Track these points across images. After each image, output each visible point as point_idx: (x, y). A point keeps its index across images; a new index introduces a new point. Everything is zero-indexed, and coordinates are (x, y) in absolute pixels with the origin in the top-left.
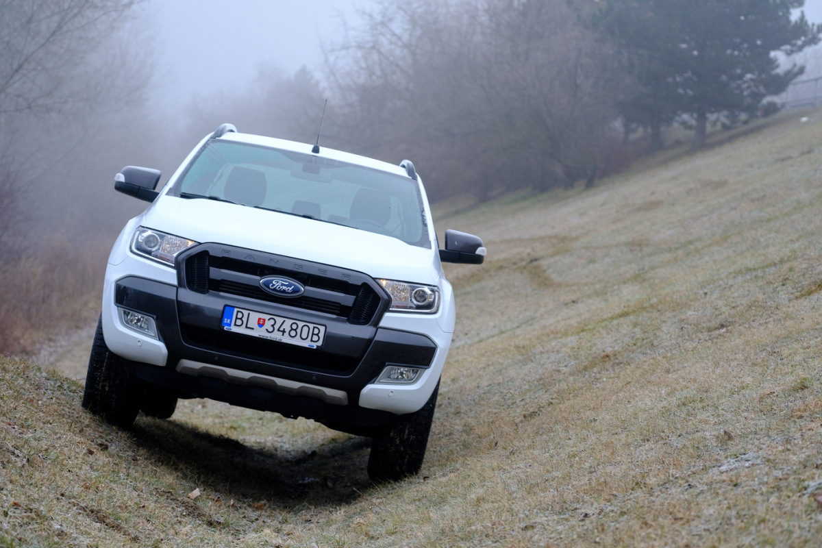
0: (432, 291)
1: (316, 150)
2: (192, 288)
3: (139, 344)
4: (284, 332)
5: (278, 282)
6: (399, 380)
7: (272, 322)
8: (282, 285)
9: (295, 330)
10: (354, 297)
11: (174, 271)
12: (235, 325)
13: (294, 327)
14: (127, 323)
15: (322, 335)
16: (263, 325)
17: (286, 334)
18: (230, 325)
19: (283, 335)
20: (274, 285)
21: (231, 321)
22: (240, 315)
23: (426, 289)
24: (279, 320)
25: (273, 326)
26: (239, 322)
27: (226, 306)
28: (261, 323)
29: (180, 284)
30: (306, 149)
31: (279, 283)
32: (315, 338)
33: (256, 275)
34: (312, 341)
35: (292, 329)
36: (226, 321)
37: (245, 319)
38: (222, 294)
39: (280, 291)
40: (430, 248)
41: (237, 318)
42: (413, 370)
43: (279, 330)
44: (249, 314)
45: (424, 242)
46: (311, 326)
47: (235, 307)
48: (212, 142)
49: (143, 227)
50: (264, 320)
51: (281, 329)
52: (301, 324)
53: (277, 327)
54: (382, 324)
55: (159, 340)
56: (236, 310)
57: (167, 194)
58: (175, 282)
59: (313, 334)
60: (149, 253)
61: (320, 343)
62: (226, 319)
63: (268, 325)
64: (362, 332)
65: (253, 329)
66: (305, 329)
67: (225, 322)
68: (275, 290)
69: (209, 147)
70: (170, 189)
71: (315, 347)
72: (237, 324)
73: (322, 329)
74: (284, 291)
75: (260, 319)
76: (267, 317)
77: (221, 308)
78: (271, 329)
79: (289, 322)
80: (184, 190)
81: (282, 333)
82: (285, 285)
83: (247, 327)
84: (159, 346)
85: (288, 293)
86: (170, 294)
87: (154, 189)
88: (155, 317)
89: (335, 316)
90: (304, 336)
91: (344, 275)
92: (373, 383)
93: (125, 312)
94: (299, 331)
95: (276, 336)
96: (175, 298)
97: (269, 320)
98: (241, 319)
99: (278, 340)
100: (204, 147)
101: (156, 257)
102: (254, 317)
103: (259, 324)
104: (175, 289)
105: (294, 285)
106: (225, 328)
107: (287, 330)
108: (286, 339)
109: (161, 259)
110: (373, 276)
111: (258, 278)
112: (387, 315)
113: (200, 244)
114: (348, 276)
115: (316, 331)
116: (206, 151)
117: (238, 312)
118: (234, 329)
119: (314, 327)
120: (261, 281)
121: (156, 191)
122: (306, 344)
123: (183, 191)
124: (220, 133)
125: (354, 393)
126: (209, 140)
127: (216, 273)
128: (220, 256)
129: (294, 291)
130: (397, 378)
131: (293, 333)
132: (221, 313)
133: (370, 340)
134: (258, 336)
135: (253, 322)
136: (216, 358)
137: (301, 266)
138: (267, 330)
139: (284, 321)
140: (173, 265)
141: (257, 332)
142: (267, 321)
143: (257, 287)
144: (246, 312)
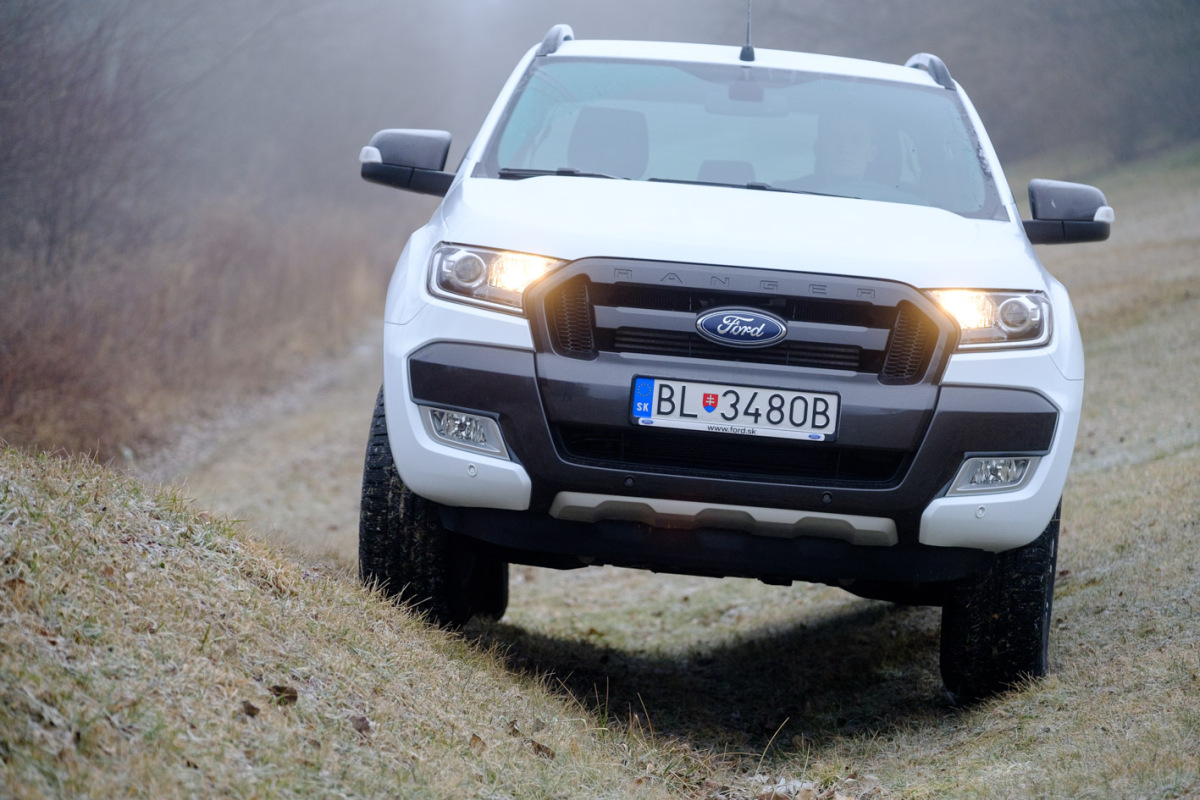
0: (1035, 301)
1: (747, 55)
2: (563, 352)
3: (472, 472)
4: (757, 415)
5: (732, 320)
6: (993, 483)
7: (732, 399)
8: (742, 323)
9: (779, 409)
10: (887, 331)
11: (525, 323)
12: (659, 412)
13: (776, 403)
14: (440, 434)
15: (832, 413)
16: (714, 406)
17: (763, 419)
18: (648, 414)
19: (756, 421)
20: (725, 326)
21: (650, 407)
22: (666, 393)
23: (1023, 299)
24: (745, 394)
25: (734, 406)
26: (666, 407)
27: (636, 378)
28: (710, 404)
29: (540, 347)
30: (729, 55)
31: (734, 321)
32: (820, 420)
33: (685, 309)
34: (814, 426)
35: (773, 408)
36: (640, 406)
37: (677, 400)
38: (624, 355)
39: (739, 337)
40: (1007, 219)
41: (661, 399)
42: (1017, 462)
43: (746, 413)
44: (684, 388)
45: (994, 211)
46: (810, 398)
47: (653, 378)
48: (543, 63)
49: (448, 243)
50: (715, 397)
51: (752, 411)
52: (788, 396)
53: (741, 407)
54: (947, 378)
55: (512, 460)
56: (657, 383)
57: (475, 174)
58: (529, 344)
59: (815, 413)
60: (467, 292)
61: (831, 430)
62: (639, 404)
63: (724, 405)
64: (911, 398)
65: (695, 416)
66: (799, 405)
67: (640, 409)
68: (728, 335)
69: (536, 73)
70: (477, 165)
71: (822, 439)
72: (662, 410)
73: (832, 400)
74: (747, 336)
75: (706, 396)
76: (719, 390)
77: (628, 383)
78: (730, 413)
79: (764, 395)
80: (505, 162)
81: (752, 418)
82: (748, 324)
83: (682, 414)
84: (511, 472)
85: (755, 338)
86: (524, 368)
87: (442, 169)
88: (497, 415)
89: (852, 374)
90: (798, 419)
91: (863, 290)
92: (944, 496)
93: (434, 415)
94: (786, 410)
95: (743, 426)
96: (534, 375)
97: (725, 395)
98: (669, 400)
99: (747, 433)
100: (528, 75)
101: (482, 297)
102: (696, 393)
103: (706, 405)
104: (532, 355)
105: (763, 321)
106: (640, 423)
107: (763, 411)
108: (764, 430)
109: (494, 301)
110: (919, 286)
111: (693, 315)
112: (955, 358)
113: (569, 262)
114: (869, 291)
115: (821, 407)
116: (533, 83)
117: (662, 386)
118: (659, 422)
119: (816, 400)
120: (699, 322)
121: (447, 171)
122: (804, 434)
123: (503, 167)
124: (551, 46)
125: (908, 519)
126: (533, 61)
127: (610, 316)
128: (613, 282)
129: (767, 334)
130: (986, 482)
131: (775, 416)
132: (628, 393)
133: (929, 414)
134: (707, 430)
135: (694, 403)
136: (629, 482)
137: (774, 283)
138: (723, 415)
139: (755, 394)
140: (521, 310)
141: (704, 423)
142: (721, 399)
143: (694, 334)
144: (677, 386)
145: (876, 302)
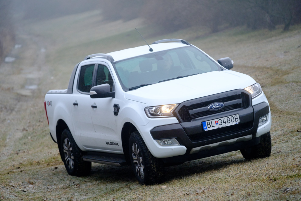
3: (173, 150)
4: (225, 122)
5: (215, 105)
7: (220, 121)
8: (217, 106)
10: (241, 99)
11: (174, 118)
13: (228, 119)
15: (238, 118)
16: (218, 123)
18: (206, 128)
19: (226, 124)
20: (214, 107)
21: (206, 127)
22: (208, 123)
24: (222, 119)
25: (221, 122)
26: (209, 126)
27: (202, 122)
28: (217, 123)
29: (180, 122)
32: (237, 120)
34: (236, 121)
35: (228, 120)
36: (205, 127)
37: (211, 124)
39: (217, 108)
41: (208, 125)
42: (266, 117)
43: (224, 123)
44: (211, 121)
47: (205, 121)
50: (217, 121)
51: (224, 122)
52: (230, 117)
54: (253, 104)
55: (181, 145)
56: (206, 122)
58: (178, 122)
59: (235, 119)
61: (239, 121)
65: (215, 126)
66: (232, 118)
67: (205, 128)
68: (215, 109)
70: (123, 89)
71: (238, 123)
72: (209, 127)
73: (238, 115)
74: (218, 108)
75: (216, 122)
76: (218, 120)
77: (201, 124)
79: (226, 118)
82: (217, 105)
83: (212, 127)
84: (183, 148)
85: (220, 108)
86: (179, 127)
88: (176, 137)
89: (238, 109)
91: (234, 93)
94: (230, 120)
95: (224, 125)
96: (182, 128)
97: (219, 120)
99: (225, 126)
102: (214, 121)
103: (216, 123)
104: (179, 124)
105: (220, 104)
106: (206, 131)
107: (226, 121)
108: (228, 125)
111: (207, 107)
112: (253, 100)
113: (180, 104)
114: (236, 92)
115: (236, 117)
117: (207, 122)
118: (209, 129)
119: (235, 116)
120: (209, 107)
122: (235, 123)
127: (191, 112)
128: (190, 105)
129: (221, 106)
131: (229, 121)
132: (201, 126)
134: (218, 128)
135: (214, 124)
136: (206, 142)
137: (219, 96)
138: (220, 124)
139: (224, 118)
140: (173, 116)
141: (217, 127)
142: (218, 121)
143: (208, 110)
144: (210, 121)
145: (237, 94)
